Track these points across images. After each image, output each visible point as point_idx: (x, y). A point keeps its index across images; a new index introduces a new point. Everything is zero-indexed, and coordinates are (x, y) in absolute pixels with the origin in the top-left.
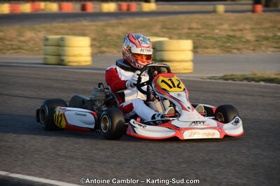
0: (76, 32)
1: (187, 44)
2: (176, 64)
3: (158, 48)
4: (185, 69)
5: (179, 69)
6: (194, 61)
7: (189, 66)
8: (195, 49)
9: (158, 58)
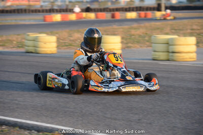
0: (109, 33)
1: (192, 40)
2: (183, 54)
3: (170, 43)
4: (191, 58)
5: (186, 58)
6: (197, 52)
7: (194, 55)
8: (198, 44)
9: (170, 50)
